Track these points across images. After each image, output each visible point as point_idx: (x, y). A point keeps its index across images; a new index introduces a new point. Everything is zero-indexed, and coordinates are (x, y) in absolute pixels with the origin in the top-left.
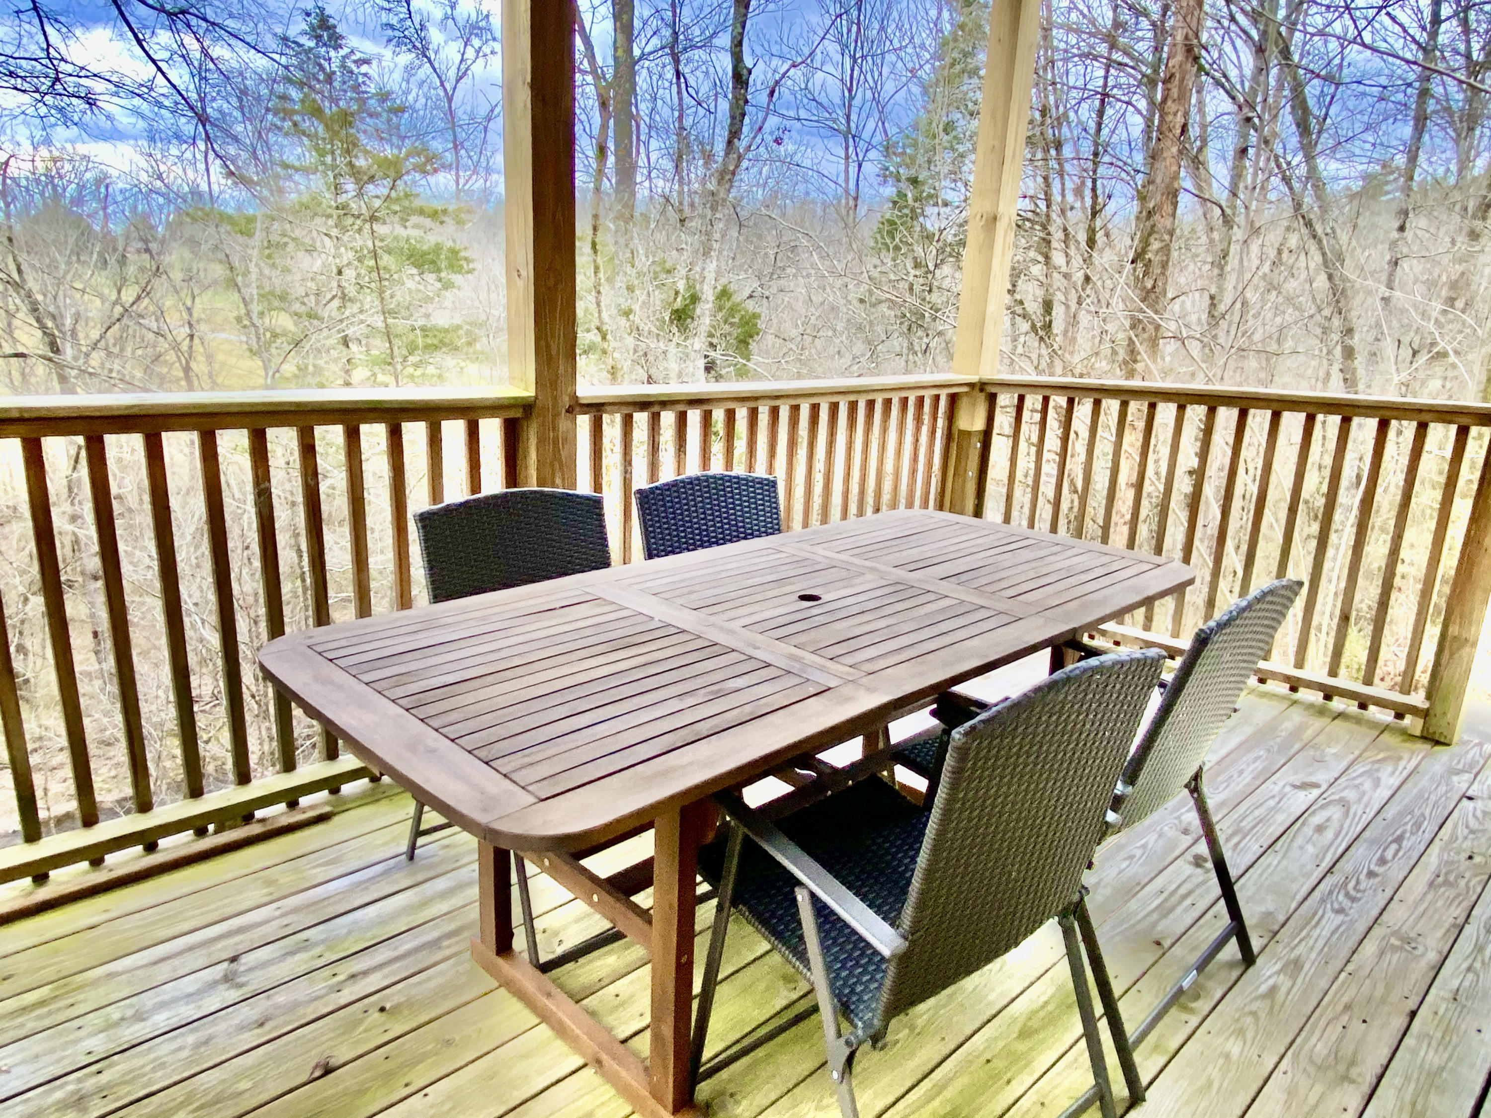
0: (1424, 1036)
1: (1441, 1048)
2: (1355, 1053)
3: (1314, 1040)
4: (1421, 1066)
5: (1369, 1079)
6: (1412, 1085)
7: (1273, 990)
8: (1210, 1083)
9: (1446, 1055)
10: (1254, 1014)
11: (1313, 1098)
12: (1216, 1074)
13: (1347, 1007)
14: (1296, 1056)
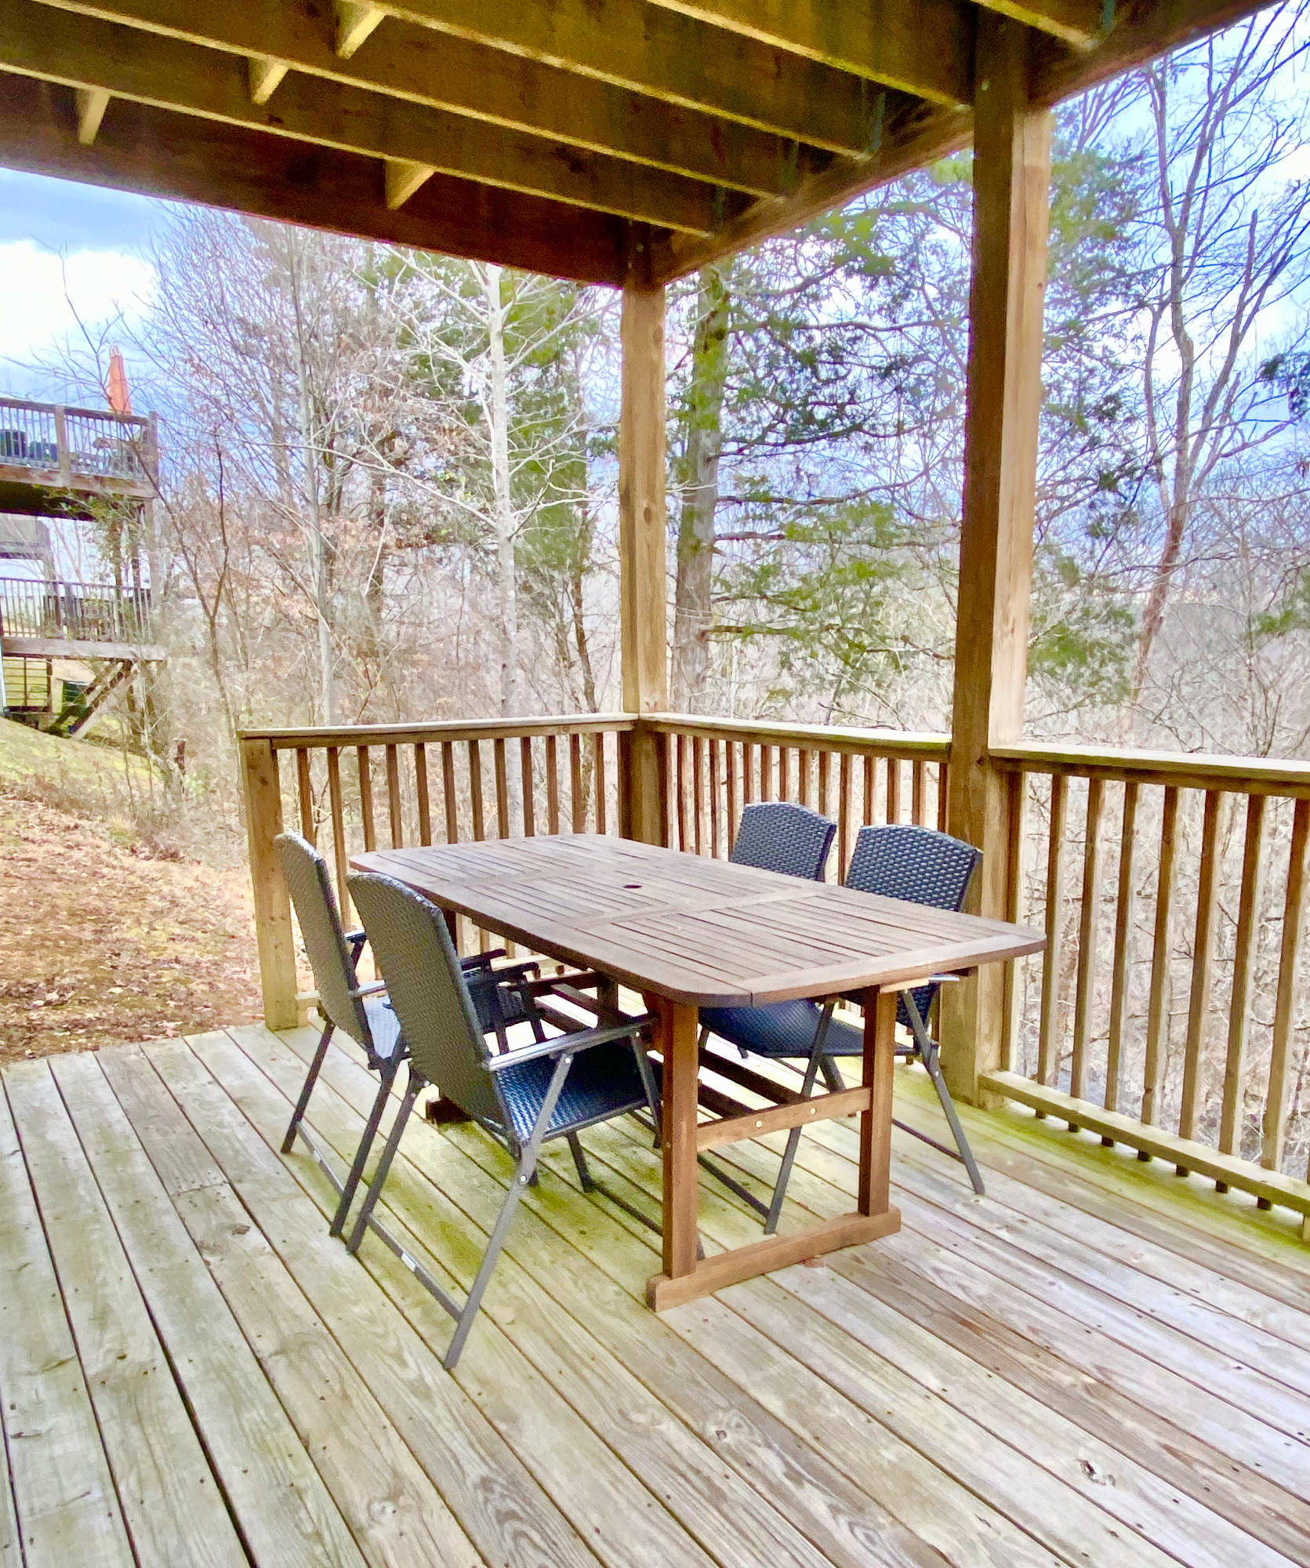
0: (278, 1427)
1: (255, 1428)
2: (298, 1371)
3: (332, 1357)
4: (254, 1405)
5: (269, 1365)
6: (243, 1386)
7: (403, 1363)
8: (337, 1283)
9: (247, 1429)
10: (384, 1336)
11: (283, 1325)
12: (344, 1290)
13: (346, 1397)
14: (322, 1336)
